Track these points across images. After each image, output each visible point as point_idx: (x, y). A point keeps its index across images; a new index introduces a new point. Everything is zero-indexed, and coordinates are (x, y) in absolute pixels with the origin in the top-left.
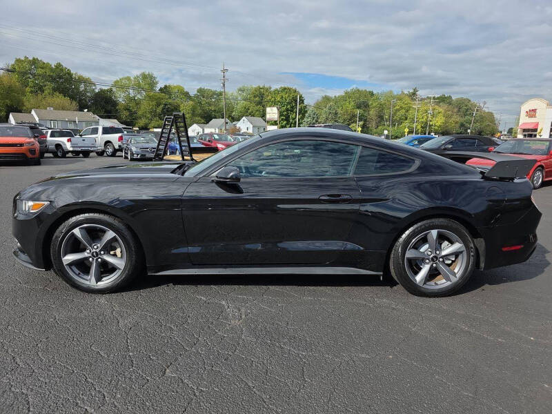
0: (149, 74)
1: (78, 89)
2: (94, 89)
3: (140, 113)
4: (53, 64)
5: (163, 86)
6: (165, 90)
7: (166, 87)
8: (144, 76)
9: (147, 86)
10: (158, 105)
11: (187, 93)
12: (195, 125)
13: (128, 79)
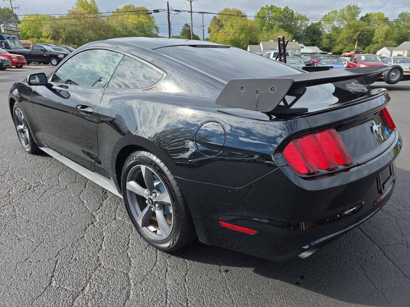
0: (354, 6)
1: (295, 24)
2: (307, 24)
3: (339, 40)
4: (283, 8)
5: (364, 15)
6: (366, 19)
7: (367, 15)
8: (349, 8)
9: (349, 17)
10: (355, 32)
11: (387, 19)
12: (385, 48)
13: (335, 12)
